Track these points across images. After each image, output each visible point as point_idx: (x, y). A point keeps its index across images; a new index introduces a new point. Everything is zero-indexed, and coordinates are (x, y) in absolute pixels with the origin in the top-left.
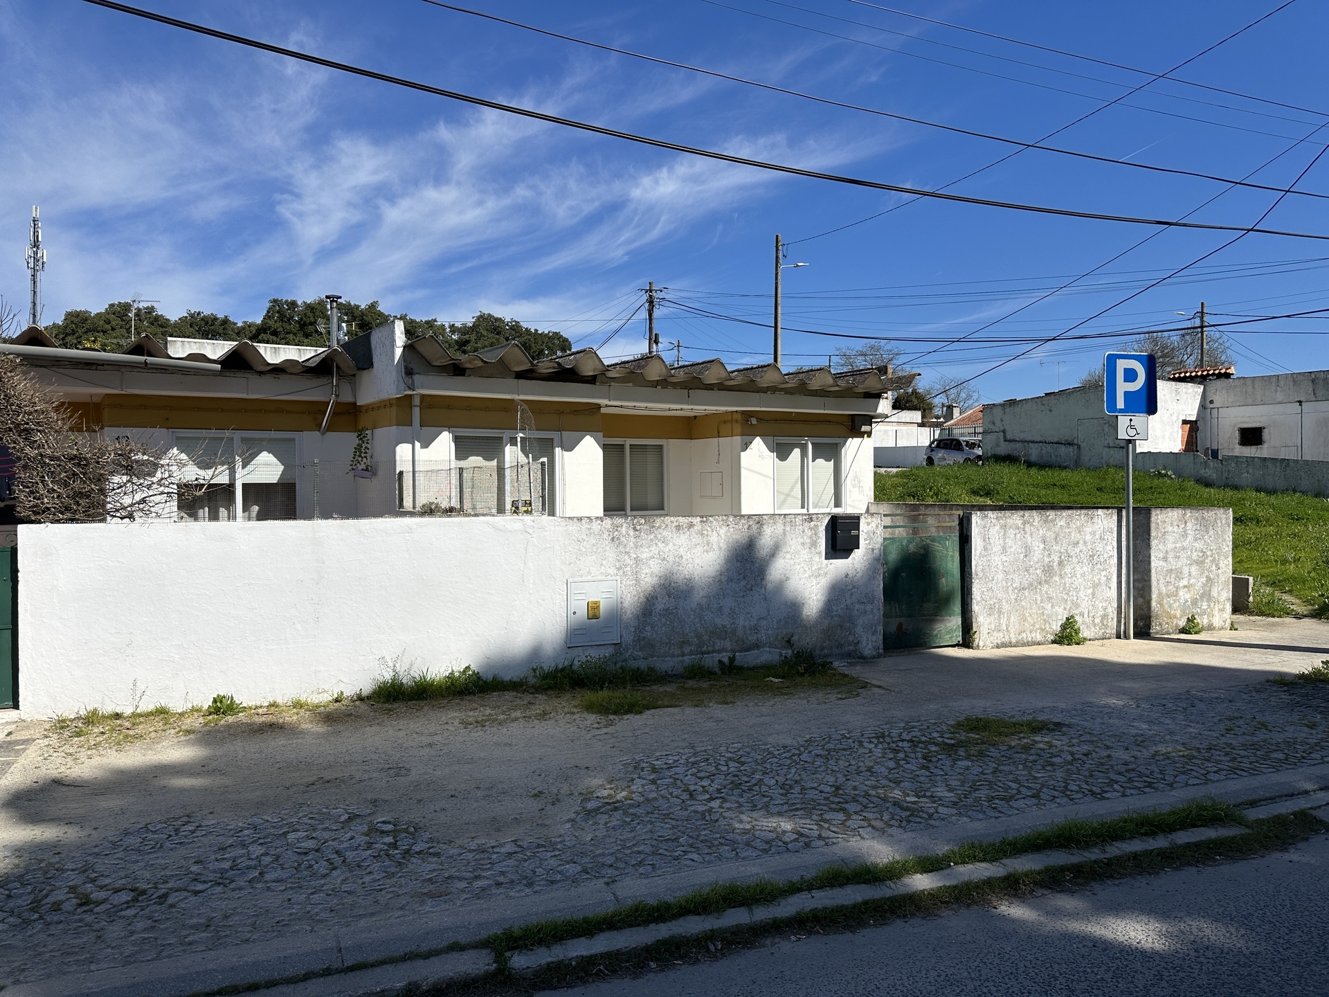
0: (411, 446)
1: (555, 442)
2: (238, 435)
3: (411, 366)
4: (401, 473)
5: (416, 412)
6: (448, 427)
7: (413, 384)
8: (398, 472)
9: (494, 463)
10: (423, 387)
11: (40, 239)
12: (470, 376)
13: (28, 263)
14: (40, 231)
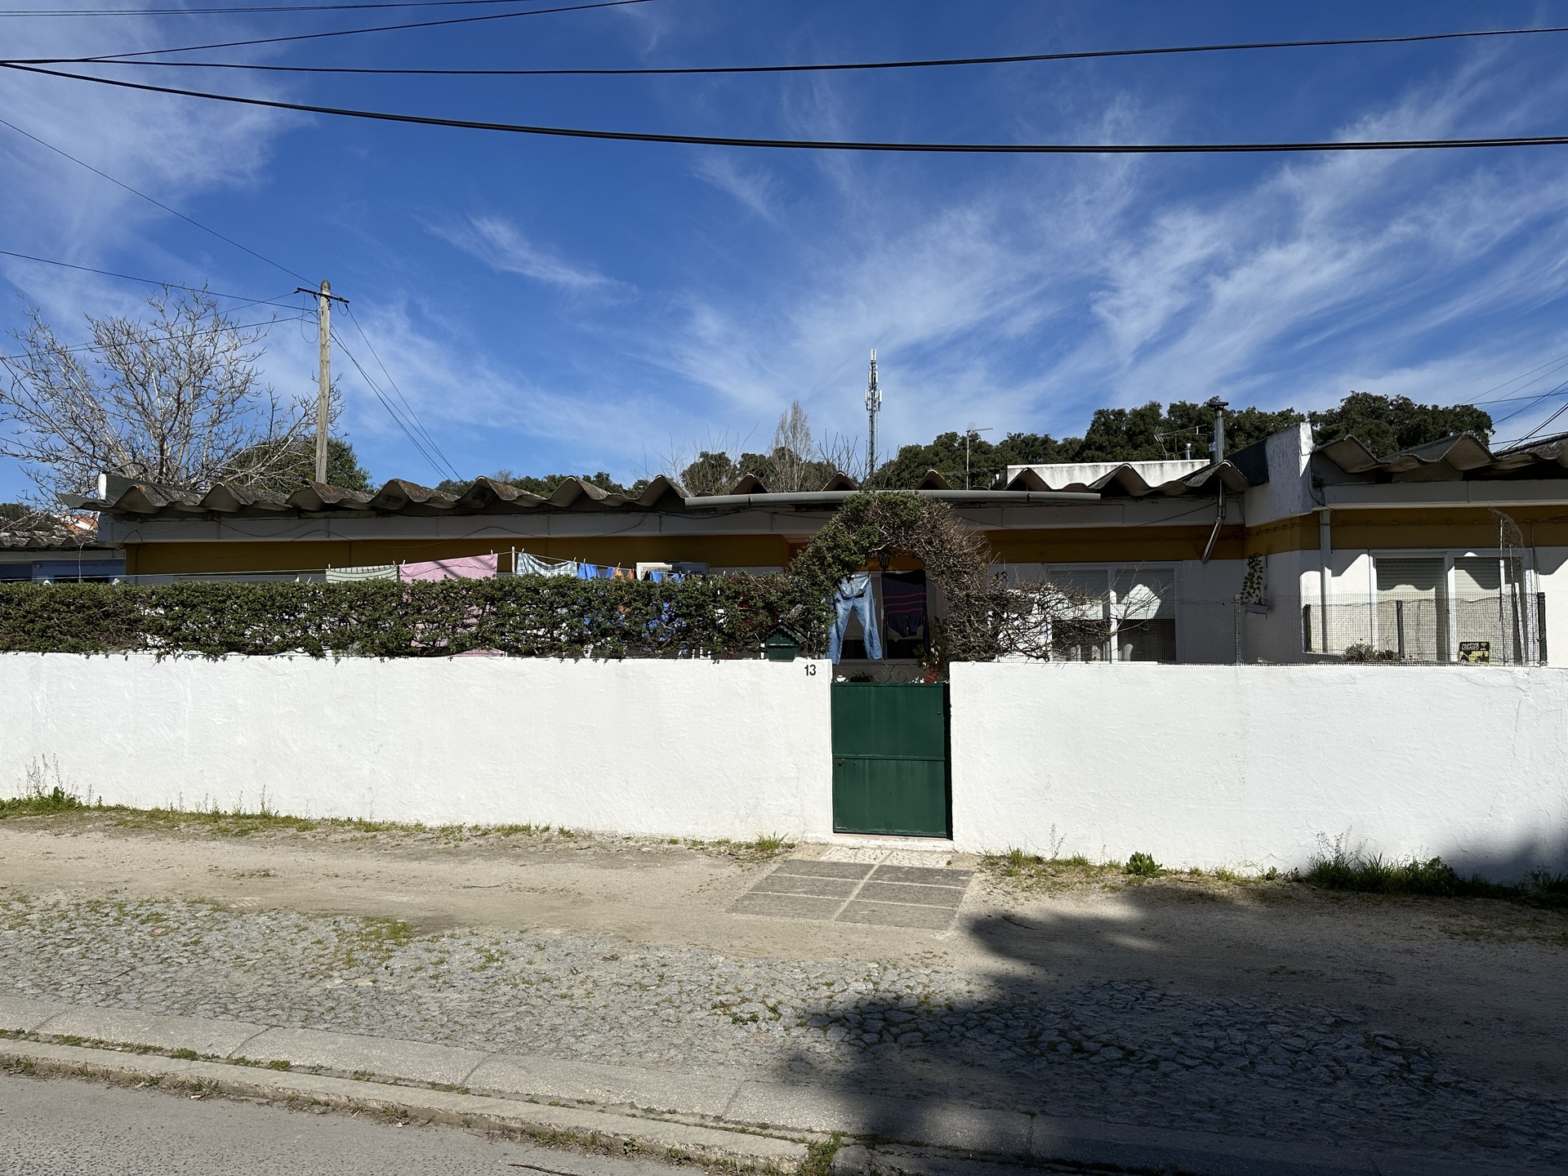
0: (1319, 574)
1: (1524, 562)
2: (1112, 568)
3: (1321, 476)
4: (1308, 607)
5: (1326, 532)
6: (1367, 549)
7: (1323, 498)
8: (1303, 606)
9: (1431, 593)
10: (1336, 501)
11: (877, 381)
12: (1398, 482)
13: (867, 405)
14: (877, 373)
